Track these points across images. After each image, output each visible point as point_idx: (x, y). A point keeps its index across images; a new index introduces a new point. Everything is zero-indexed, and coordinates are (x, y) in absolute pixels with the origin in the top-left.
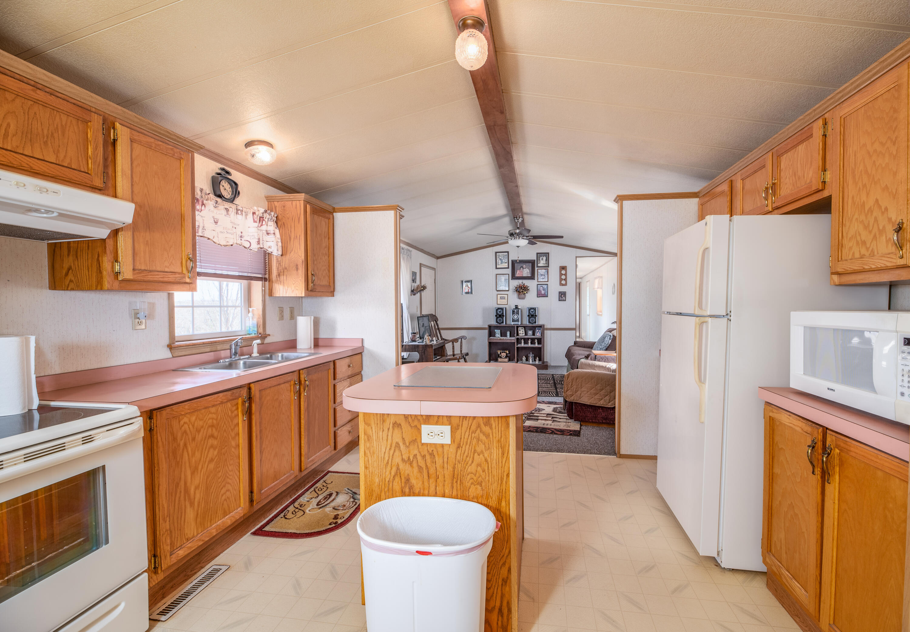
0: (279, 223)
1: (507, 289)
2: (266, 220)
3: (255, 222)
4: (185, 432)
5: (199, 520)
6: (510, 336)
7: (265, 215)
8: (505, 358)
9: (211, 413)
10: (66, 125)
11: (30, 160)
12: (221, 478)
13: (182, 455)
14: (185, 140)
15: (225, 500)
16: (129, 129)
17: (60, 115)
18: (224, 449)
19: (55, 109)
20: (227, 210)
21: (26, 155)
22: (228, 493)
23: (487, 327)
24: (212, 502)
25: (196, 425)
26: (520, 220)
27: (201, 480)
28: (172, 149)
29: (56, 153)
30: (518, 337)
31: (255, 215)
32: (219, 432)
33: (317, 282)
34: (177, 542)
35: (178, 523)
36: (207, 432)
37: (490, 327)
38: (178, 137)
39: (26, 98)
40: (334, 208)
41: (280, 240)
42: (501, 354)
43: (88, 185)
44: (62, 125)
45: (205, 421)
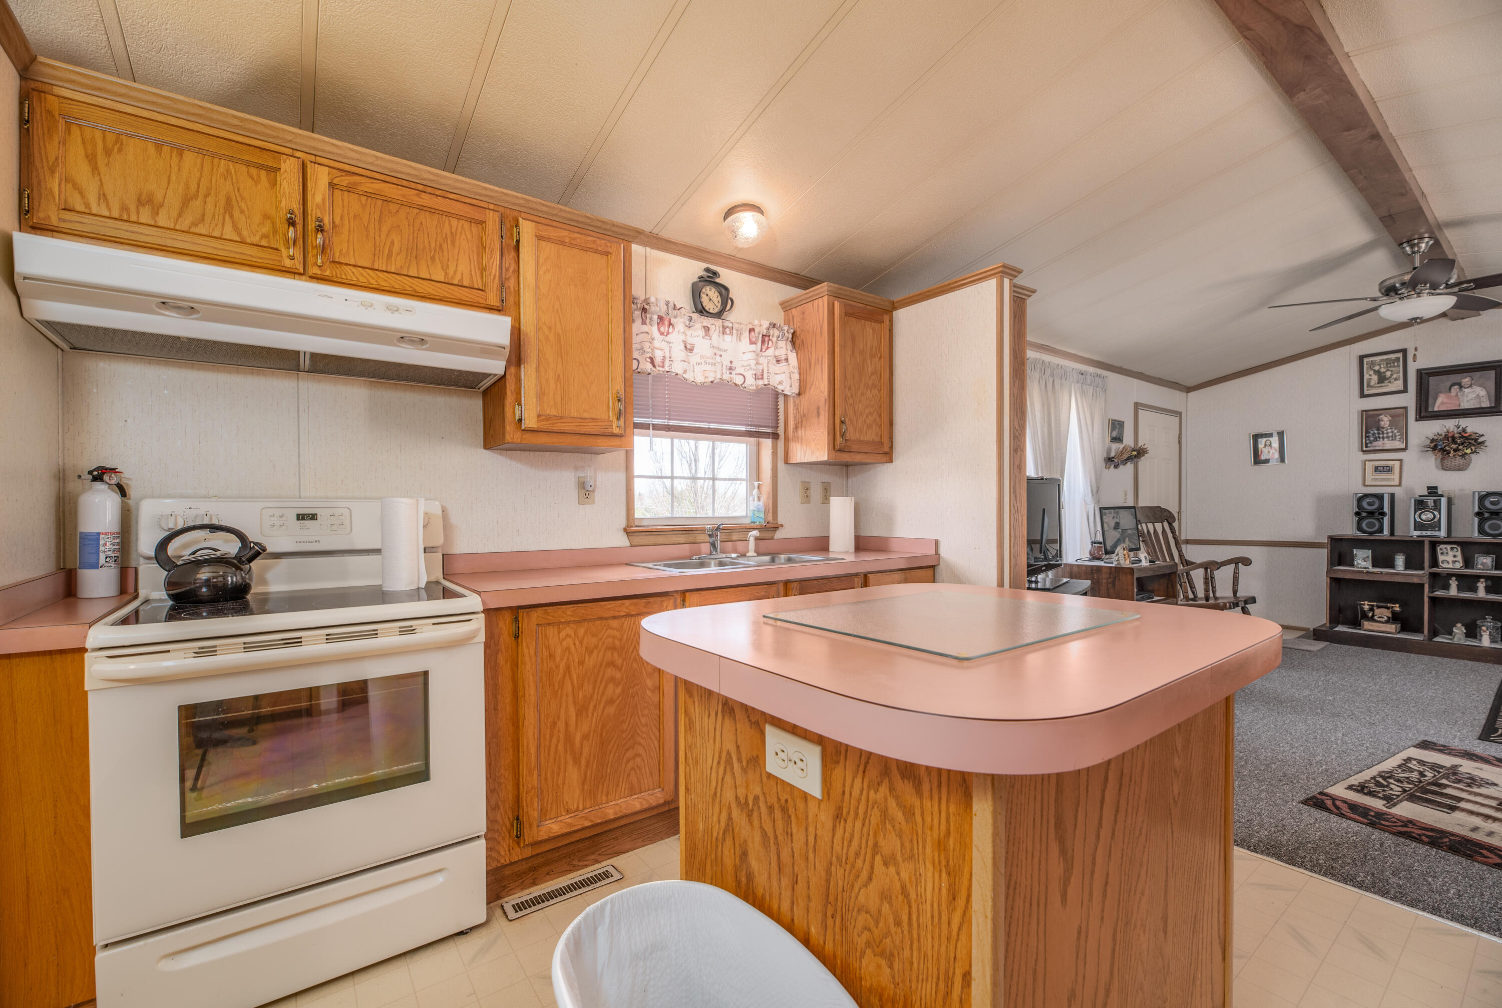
0: (798, 342)
1: (1403, 446)
2: (774, 339)
3: (751, 343)
4: (568, 649)
5: (587, 787)
6: (1408, 566)
7: (771, 332)
8: (1387, 622)
9: (611, 628)
10: (456, 232)
11: (414, 282)
12: (627, 732)
13: (563, 683)
14: (614, 225)
15: (633, 769)
16: (534, 224)
17: (450, 221)
18: (633, 688)
19: (443, 213)
20: (707, 329)
21: (410, 276)
22: (638, 760)
23: (1325, 540)
24: (609, 766)
25: (585, 641)
26: (1423, 246)
27: (593, 726)
28: (594, 242)
29: (445, 268)
30: (1435, 570)
31: (752, 333)
32: (624, 659)
33: (852, 434)
34: (551, 810)
35: (553, 782)
36: (604, 656)
37: (1335, 541)
38: (603, 222)
39: (411, 206)
40: (893, 303)
41: (796, 370)
42: (1372, 609)
43: (482, 305)
44: (452, 232)
45: (601, 639)
